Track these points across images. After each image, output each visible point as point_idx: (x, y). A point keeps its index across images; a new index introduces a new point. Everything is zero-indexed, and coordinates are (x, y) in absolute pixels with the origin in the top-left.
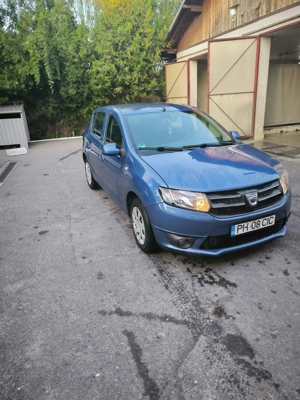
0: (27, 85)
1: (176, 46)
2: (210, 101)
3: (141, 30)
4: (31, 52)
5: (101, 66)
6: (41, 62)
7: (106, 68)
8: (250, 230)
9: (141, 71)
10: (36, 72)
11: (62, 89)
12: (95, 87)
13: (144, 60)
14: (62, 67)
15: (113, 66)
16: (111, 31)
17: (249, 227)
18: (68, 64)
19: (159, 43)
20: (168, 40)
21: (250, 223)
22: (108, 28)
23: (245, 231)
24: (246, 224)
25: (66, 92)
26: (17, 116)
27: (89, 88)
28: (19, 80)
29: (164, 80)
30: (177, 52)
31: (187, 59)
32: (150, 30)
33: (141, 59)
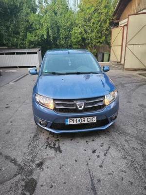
0: (42, 39)
1: (119, 18)
2: (127, 48)
3: (100, 11)
4: (44, 24)
5: (77, 30)
6: (48, 29)
7: (80, 30)
8: (78, 123)
9: (98, 32)
10: (45, 33)
11: (58, 41)
12: (73, 40)
13: (100, 26)
14: (58, 30)
15: (83, 30)
16: (84, 12)
17: (78, 121)
18: (61, 29)
19: (109, 17)
20: (114, 15)
21: (78, 119)
22: (83, 11)
23: (75, 123)
24: (75, 119)
25: (60, 43)
26: (36, 53)
27: (71, 41)
28: (38, 37)
29: (111, 37)
30: (119, 21)
31: (123, 25)
32: (104, 11)
33: (98, 26)
